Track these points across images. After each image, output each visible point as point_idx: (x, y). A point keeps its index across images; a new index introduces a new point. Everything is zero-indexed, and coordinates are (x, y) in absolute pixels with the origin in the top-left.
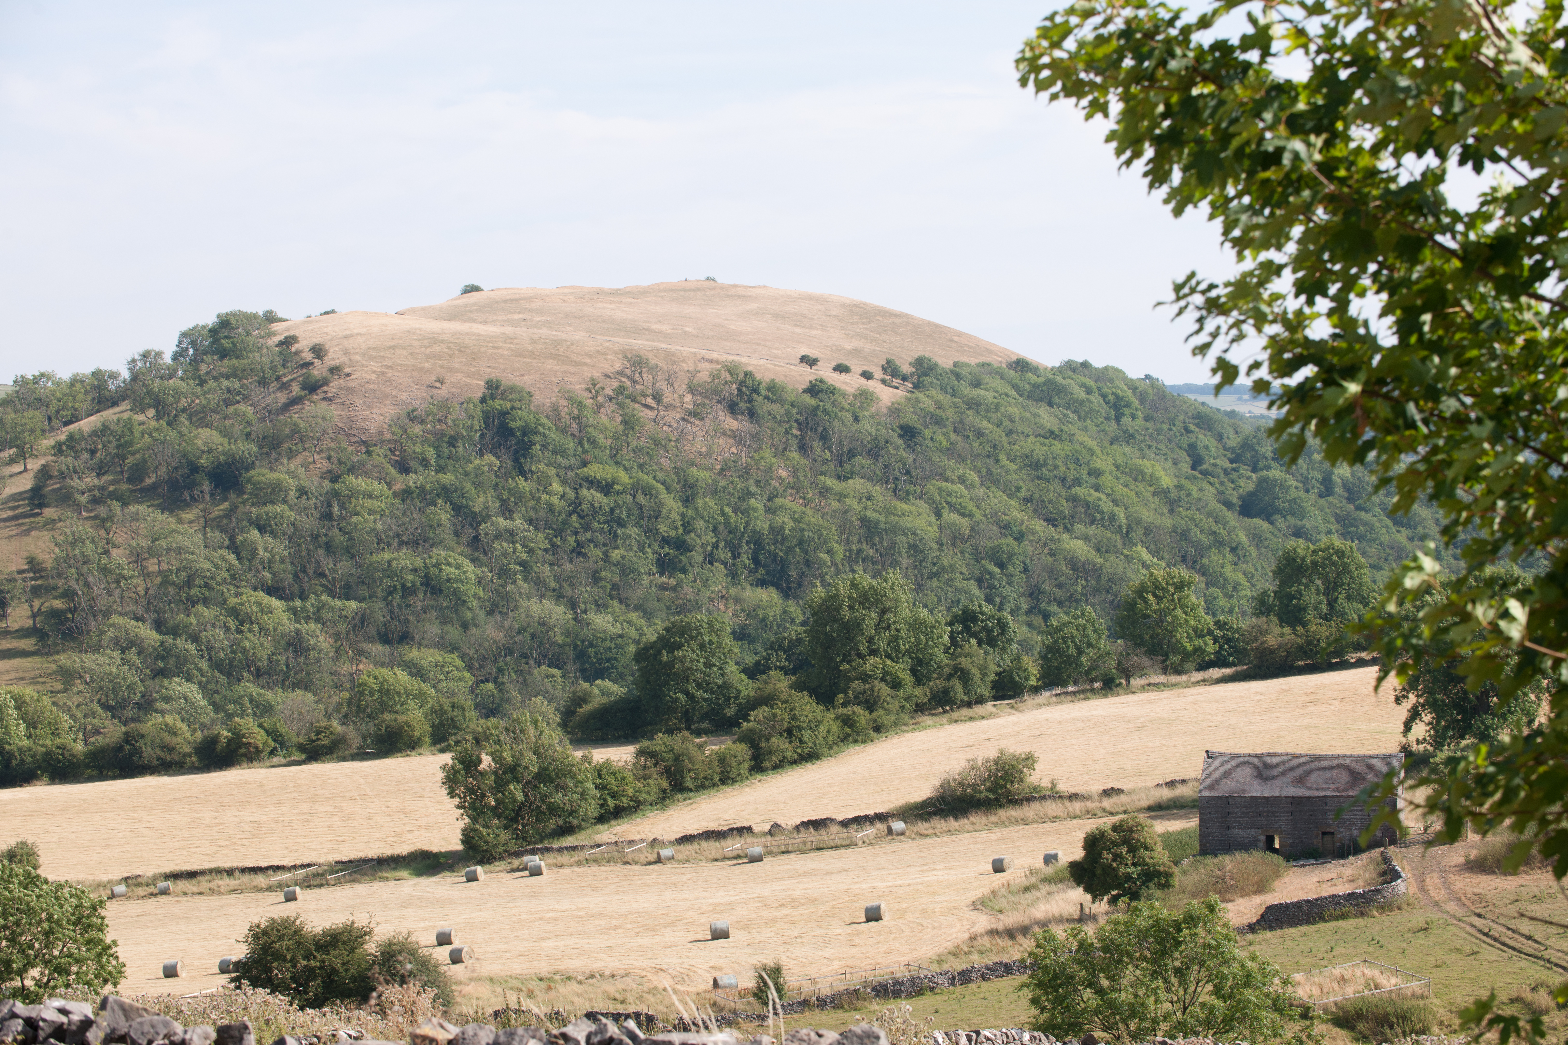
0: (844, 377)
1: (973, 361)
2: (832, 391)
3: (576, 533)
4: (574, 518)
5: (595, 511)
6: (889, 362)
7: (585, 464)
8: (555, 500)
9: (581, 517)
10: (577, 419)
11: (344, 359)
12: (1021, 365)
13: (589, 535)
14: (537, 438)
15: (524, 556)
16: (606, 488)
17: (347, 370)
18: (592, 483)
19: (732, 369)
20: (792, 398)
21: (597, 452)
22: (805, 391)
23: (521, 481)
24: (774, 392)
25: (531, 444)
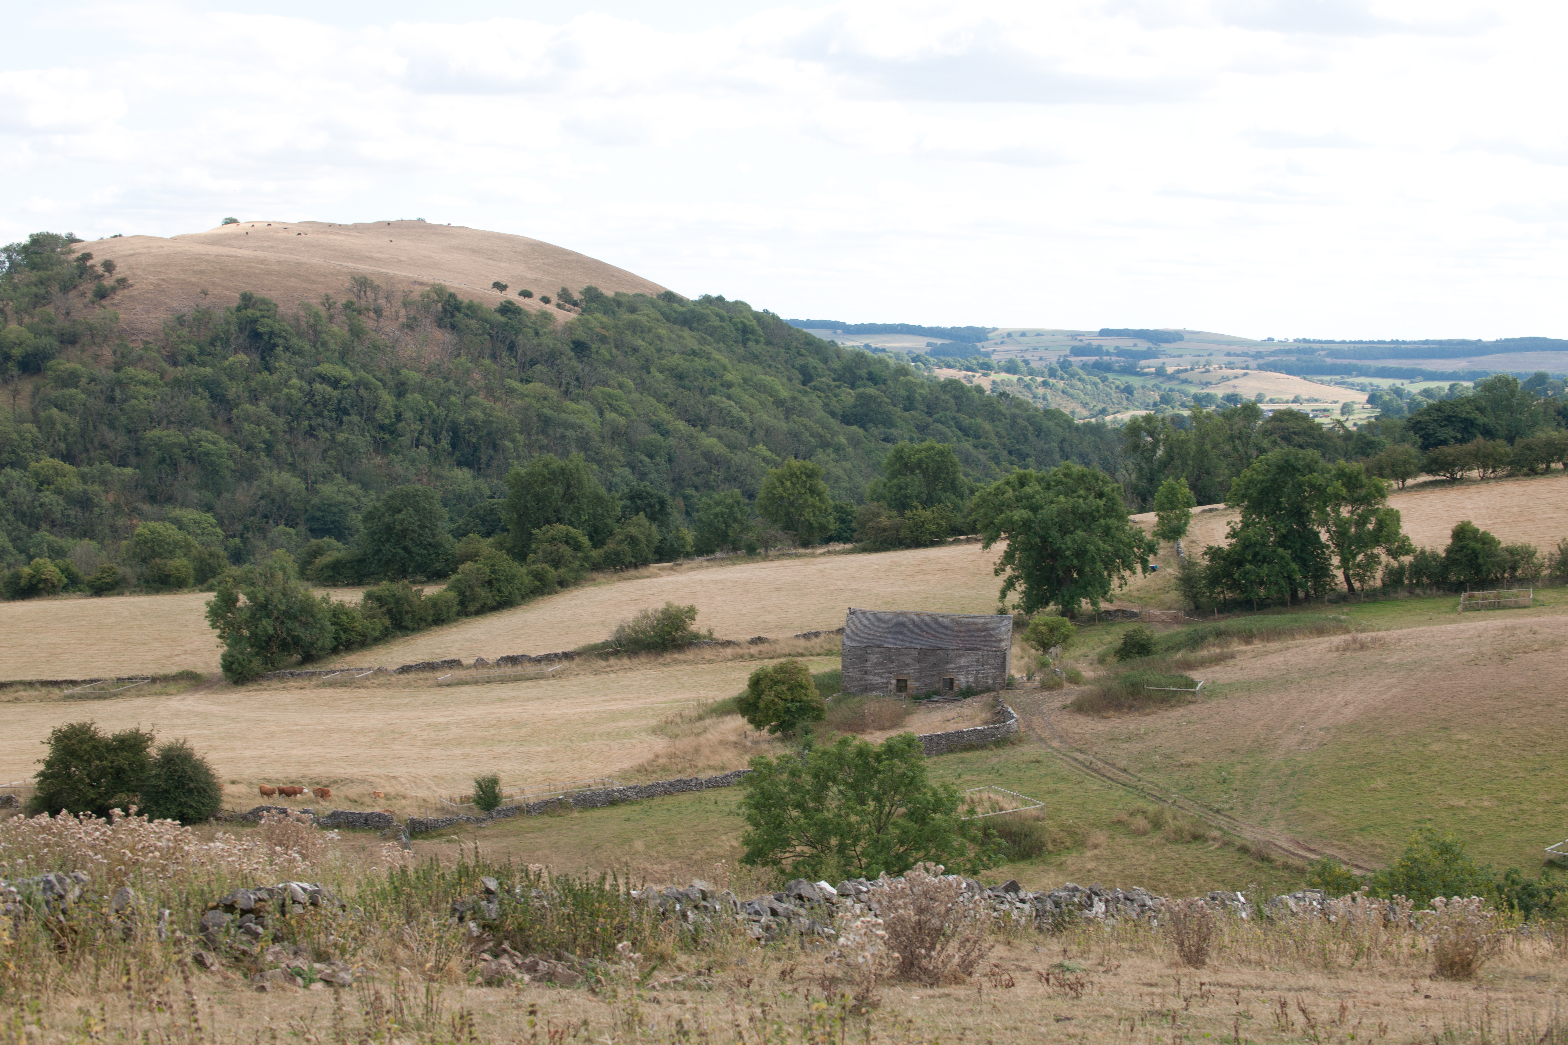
0: (528, 300)
1: (632, 292)
2: (518, 311)
3: (310, 418)
4: (309, 406)
5: (326, 402)
6: (564, 290)
7: (318, 364)
8: (294, 392)
9: (314, 405)
10: (313, 327)
11: (128, 273)
12: (669, 297)
13: (319, 420)
14: (281, 341)
15: (268, 436)
16: (335, 383)
17: (131, 281)
18: (323, 378)
19: (439, 290)
20: (487, 315)
21: (328, 354)
22: (497, 310)
23: (266, 374)
24: (472, 310)
25: (275, 346)
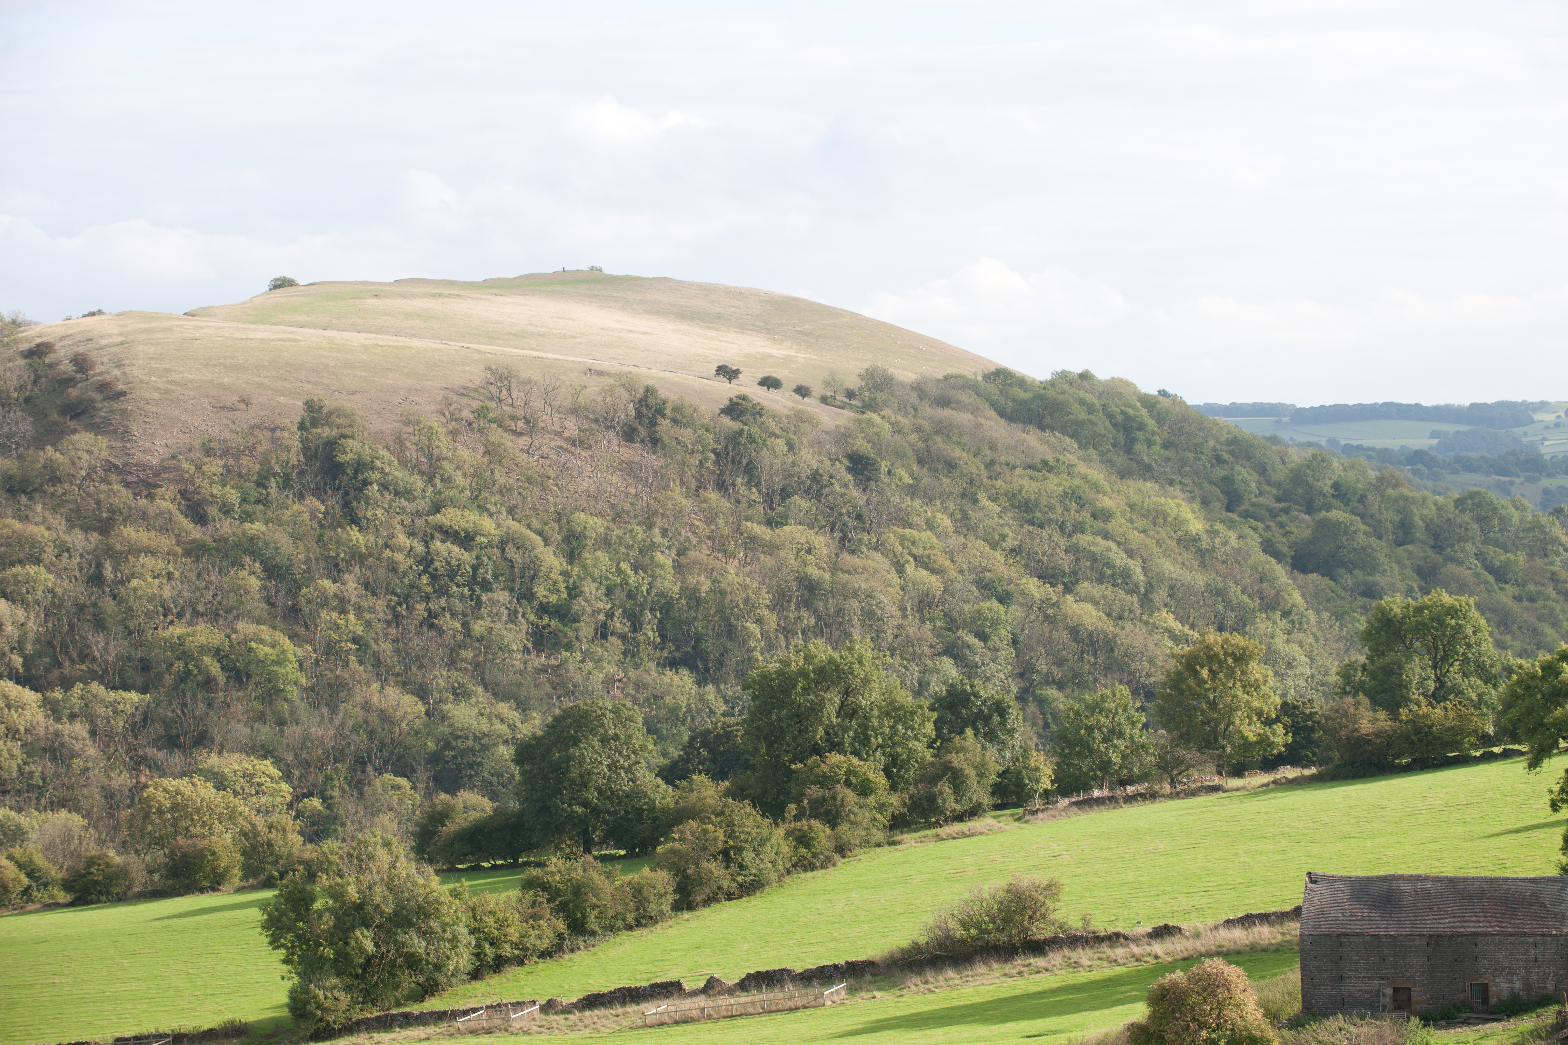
0: (773, 394)
1: (943, 372)
2: (758, 412)
3: (427, 598)
4: (425, 579)
5: (452, 570)
6: (832, 374)
7: (437, 508)
8: (399, 557)
9: (434, 577)
10: (426, 450)
11: (116, 372)
12: (1004, 377)
13: (443, 602)
14: (375, 476)
15: (360, 630)
16: (465, 539)
17: (121, 387)
18: (447, 533)
19: (627, 383)
20: (707, 420)
21: (453, 493)
22: (723, 411)
23: (353, 531)
24: (683, 413)
25: (366, 483)
